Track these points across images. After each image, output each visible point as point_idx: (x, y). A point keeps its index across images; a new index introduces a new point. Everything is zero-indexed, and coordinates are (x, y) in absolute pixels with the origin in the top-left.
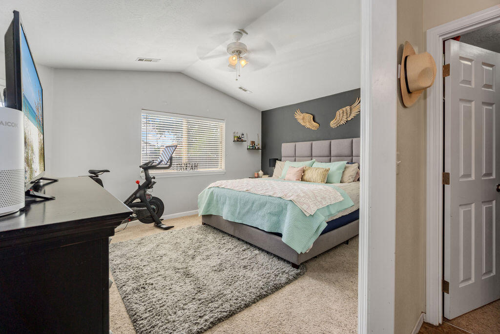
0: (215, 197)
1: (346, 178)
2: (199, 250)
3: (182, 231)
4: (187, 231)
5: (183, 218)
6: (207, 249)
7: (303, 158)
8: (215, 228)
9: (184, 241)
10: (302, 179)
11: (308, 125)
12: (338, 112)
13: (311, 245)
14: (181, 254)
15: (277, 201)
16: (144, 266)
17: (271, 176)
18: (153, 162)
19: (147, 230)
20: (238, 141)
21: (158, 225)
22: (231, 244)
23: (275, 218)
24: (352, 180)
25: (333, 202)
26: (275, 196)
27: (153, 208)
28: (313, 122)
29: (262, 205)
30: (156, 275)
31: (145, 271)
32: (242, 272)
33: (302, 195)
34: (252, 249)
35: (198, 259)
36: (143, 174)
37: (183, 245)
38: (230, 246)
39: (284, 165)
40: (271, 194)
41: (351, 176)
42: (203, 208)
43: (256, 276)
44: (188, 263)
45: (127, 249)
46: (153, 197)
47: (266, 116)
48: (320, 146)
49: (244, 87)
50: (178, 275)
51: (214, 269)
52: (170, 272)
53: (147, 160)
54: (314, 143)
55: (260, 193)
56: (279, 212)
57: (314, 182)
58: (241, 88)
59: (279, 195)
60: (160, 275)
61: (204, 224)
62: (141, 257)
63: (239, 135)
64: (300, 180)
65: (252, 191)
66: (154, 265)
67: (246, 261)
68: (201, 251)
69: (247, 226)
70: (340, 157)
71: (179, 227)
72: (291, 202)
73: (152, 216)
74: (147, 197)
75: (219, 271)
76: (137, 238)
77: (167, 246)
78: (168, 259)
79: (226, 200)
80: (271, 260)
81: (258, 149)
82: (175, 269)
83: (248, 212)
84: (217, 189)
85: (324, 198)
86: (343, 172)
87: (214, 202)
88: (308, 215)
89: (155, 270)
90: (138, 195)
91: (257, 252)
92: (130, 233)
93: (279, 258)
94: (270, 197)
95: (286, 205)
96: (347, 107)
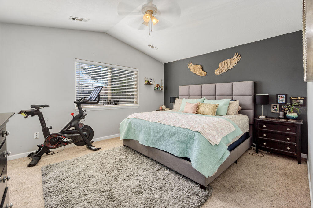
0: (133, 126)
1: (231, 111)
2: (120, 171)
3: (107, 152)
4: (112, 152)
5: (108, 140)
6: (128, 170)
7: (195, 96)
8: (132, 149)
9: (108, 162)
11: (198, 73)
12: (220, 64)
13: (216, 170)
14: (106, 175)
15: (185, 132)
16: (73, 189)
17: (172, 108)
18: (85, 99)
19: (80, 151)
20: (148, 84)
21: (89, 147)
22: (147, 164)
23: (183, 146)
24: (235, 113)
25: (229, 132)
26: (183, 127)
27: (85, 134)
28: (202, 71)
29: (172, 135)
30: (83, 198)
31: (74, 195)
32: (158, 194)
33: (206, 127)
34: (163, 168)
35: (120, 180)
36: (77, 108)
37: (108, 166)
38: (145, 166)
39: (182, 101)
40: (179, 125)
41: (234, 110)
42: (123, 134)
43: (171, 199)
44: (111, 184)
45: (61, 170)
46: (85, 126)
47: (167, 67)
48: (208, 88)
49: (152, 45)
50: (103, 199)
51: (135, 191)
52: (96, 195)
53: (81, 97)
54: (203, 85)
55: (169, 124)
56: (187, 141)
57: (206, 114)
58: (150, 46)
59: (187, 127)
60: (86, 199)
61: (124, 146)
62: (72, 179)
63: (149, 80)
64: (196, 112)
65: (163, 122)
66: (82, 187)
67: (161, 181)
68: (123, 172)
69: (159, 150)
70: (223, 96)
71: (106, 148)
72: (198, 133)
73: (84, 140)
74: (79, 125)
75: (139, 193)
76: (70, 159)
77: (95, 166)
78: (95, 181)
79: (141, 129)
80: (181, 180)
81: (162, 90)
82: (101, 191)
83: (160, 139)
84: (134, 119)
85: (223, 129)
86: (228, 107)
87: (132, 130)
88: (213, 145)
89: (82, 193)
90: (73, 124)
91: (168, 172)
92: (67, 153)
93: (188, 179)
94: (178, 128)
95: (194, 135)
96: (227, 60)
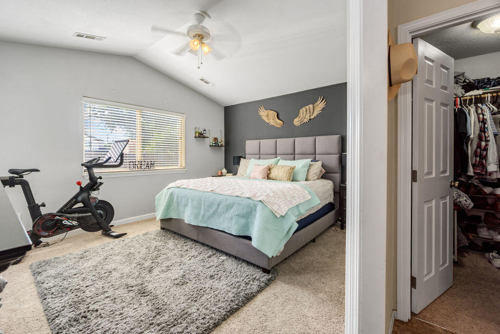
0: (175, 199)
1: (311, 176)
2: (157, 261)
3: (137, 239)
4: (143, 238)
5: (138, 222)
6: (168, 259)
7: (268, 155)
8: (175, 233)
9: (139, 251)
10: (268, 178)
11: (272, 123)
12: (301, 110)
13: (282, 248)
14: (135, 267)
15: (246, 202)
16: (87, 287)
17: (235, 174)
18: (99, 160)
19: (92, 240)
20: (199, 137)
21: (107, 233)
22: (195, 250)
23: (243, 221)
24: (316, 178)
25: (302, 201)
26: (243, 196)
27: (100, 214)
28: (277, 120)
29: (229, 207)
30: (102, 297)
31: (88, 294)
32: (209, 283)
33: (272, 194)
34: (218, 254)
35: (156, 271)
36: (86, 174)
37: (138, 256)
38: (193, 252)
39: (249, 162)
40: (238, 194)
41: (315, 173)
42: (161, 211)
43: (225, 286)
44: (143, 278)
45: (64, 265)
46: (100, 201)
47: (229, 112)
48: (284, 144)
49: (206, 78)
50: (132, 294)
51: (176, 282)
52: (121, 292)
53: (92, 157)
54: (278, 140)
55: (225, 193)
56: (248, 215)
57: (280, 180)
58: (202, 80)
59: (248, 195)
60: (107, 297)
61: (163, 229)
62: (83, 276)
63: (201, 130)
64: (266, 178)
65: (217, 191)
66: (100, 284)
67: (213, 269)
68: (160, 262)
69: (212, 230)
70: (304, 155)
71: (133, 233)
72: (260, 203)
73: (98, 223)
74: (91, 200)
75: (182, 284)
76: (78, 251)
77: (118, 258)
78: (118, 275)
79: (188, 202)
80: (240, 266)
81: (221, 146)
82: (127, 286)
83: (214, 214)
84: (177, 189)
85: (293, 197)
86: (308, 170)
87: (175, 204)
88: (278, 216)
89: (101, 291)
90: (80, 199)
91: (224, 257)
92: (71, 244)
93: (249, 263)
94: (237, 198)
95: (256, 206)
96: (310, 105)
